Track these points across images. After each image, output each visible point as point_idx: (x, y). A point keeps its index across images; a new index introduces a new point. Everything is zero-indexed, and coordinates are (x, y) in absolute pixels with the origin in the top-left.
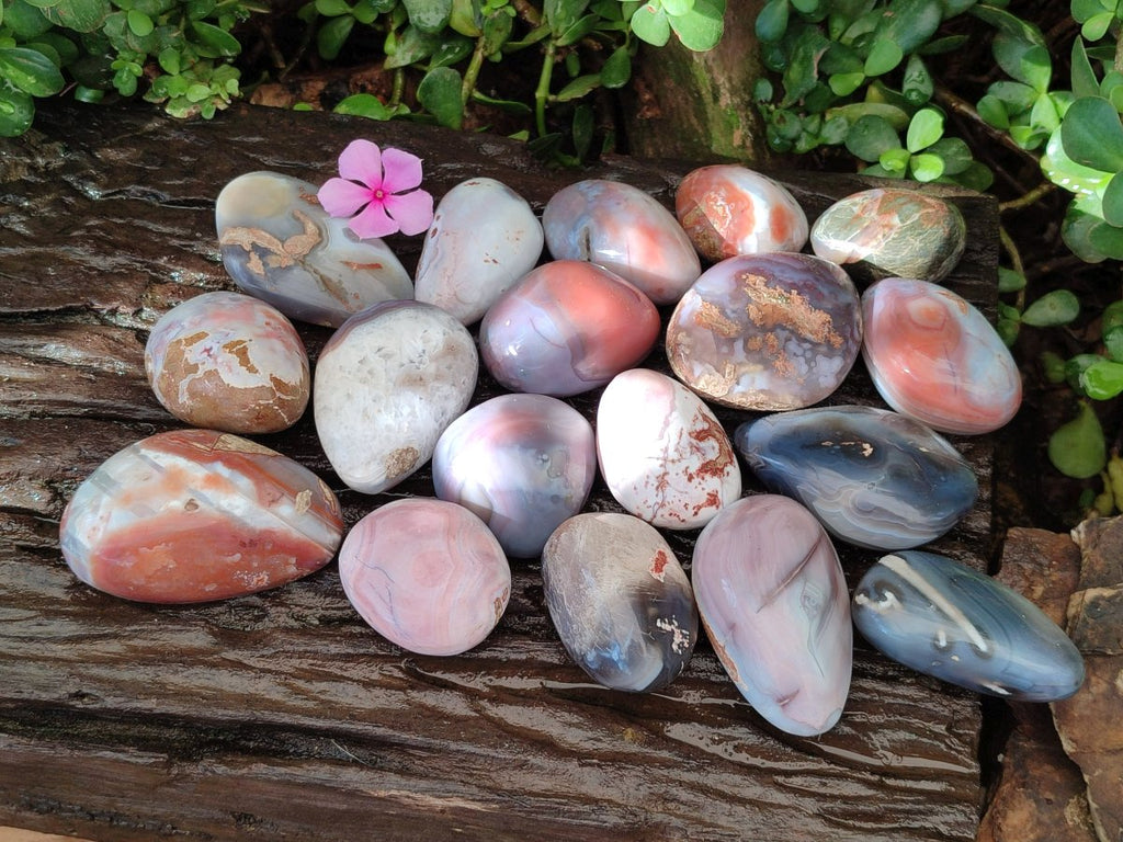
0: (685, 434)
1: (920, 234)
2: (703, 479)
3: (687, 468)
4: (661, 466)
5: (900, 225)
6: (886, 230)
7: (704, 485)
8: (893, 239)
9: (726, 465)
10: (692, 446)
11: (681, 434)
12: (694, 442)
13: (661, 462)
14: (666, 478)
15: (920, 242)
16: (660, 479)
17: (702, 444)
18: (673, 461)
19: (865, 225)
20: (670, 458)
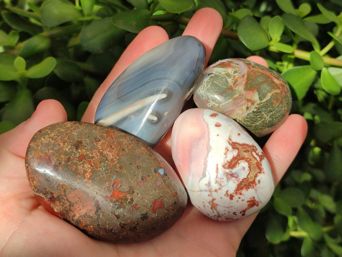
0: (220, 167)
1: (271, 111)
2: (241, 194)
3: (227, 192)
4: (209, 195)
5: (259, 102)
6: (249, 104)
7: (242, 197)
8: (253, 112)
9: (256, 176)
10: (227, 174)
11: (217, 168)
12: (227, 171)
13: (208, 193)
14: (215, 202)
15: (270, 117)
16: (211, 203)
17: (234, 171)
18: (216, 191)
19: (236, 96)
20: (213, 189)
